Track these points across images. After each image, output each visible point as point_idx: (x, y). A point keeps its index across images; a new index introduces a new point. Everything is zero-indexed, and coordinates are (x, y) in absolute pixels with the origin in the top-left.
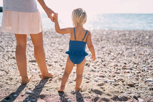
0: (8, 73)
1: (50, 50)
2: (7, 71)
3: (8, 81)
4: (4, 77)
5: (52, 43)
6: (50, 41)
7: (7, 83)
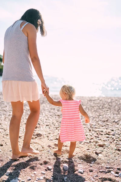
0: (5, 131)
1: (47, 116)
2: (5, 129)
3: (5, 136)
4: (2, 133)
5: (51, 109)
6: (51, 107)
7: (4, 137)
